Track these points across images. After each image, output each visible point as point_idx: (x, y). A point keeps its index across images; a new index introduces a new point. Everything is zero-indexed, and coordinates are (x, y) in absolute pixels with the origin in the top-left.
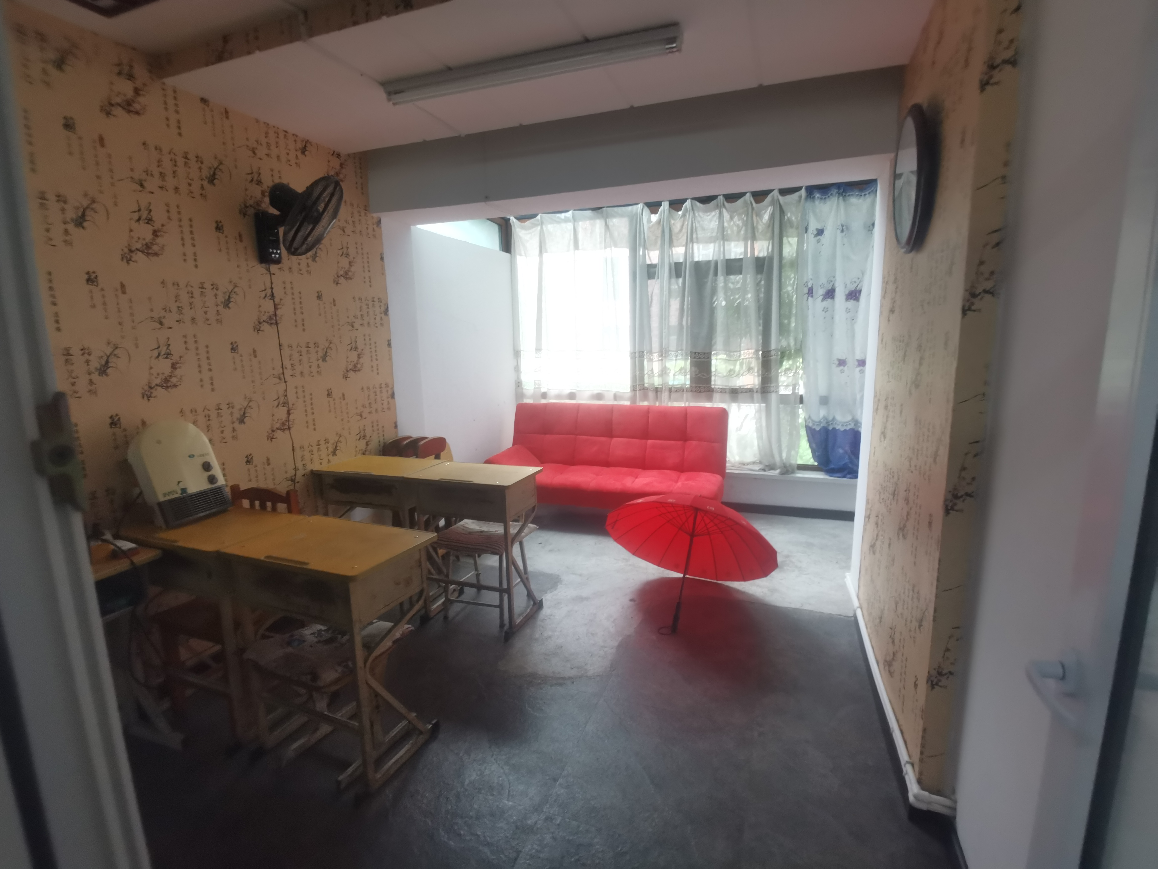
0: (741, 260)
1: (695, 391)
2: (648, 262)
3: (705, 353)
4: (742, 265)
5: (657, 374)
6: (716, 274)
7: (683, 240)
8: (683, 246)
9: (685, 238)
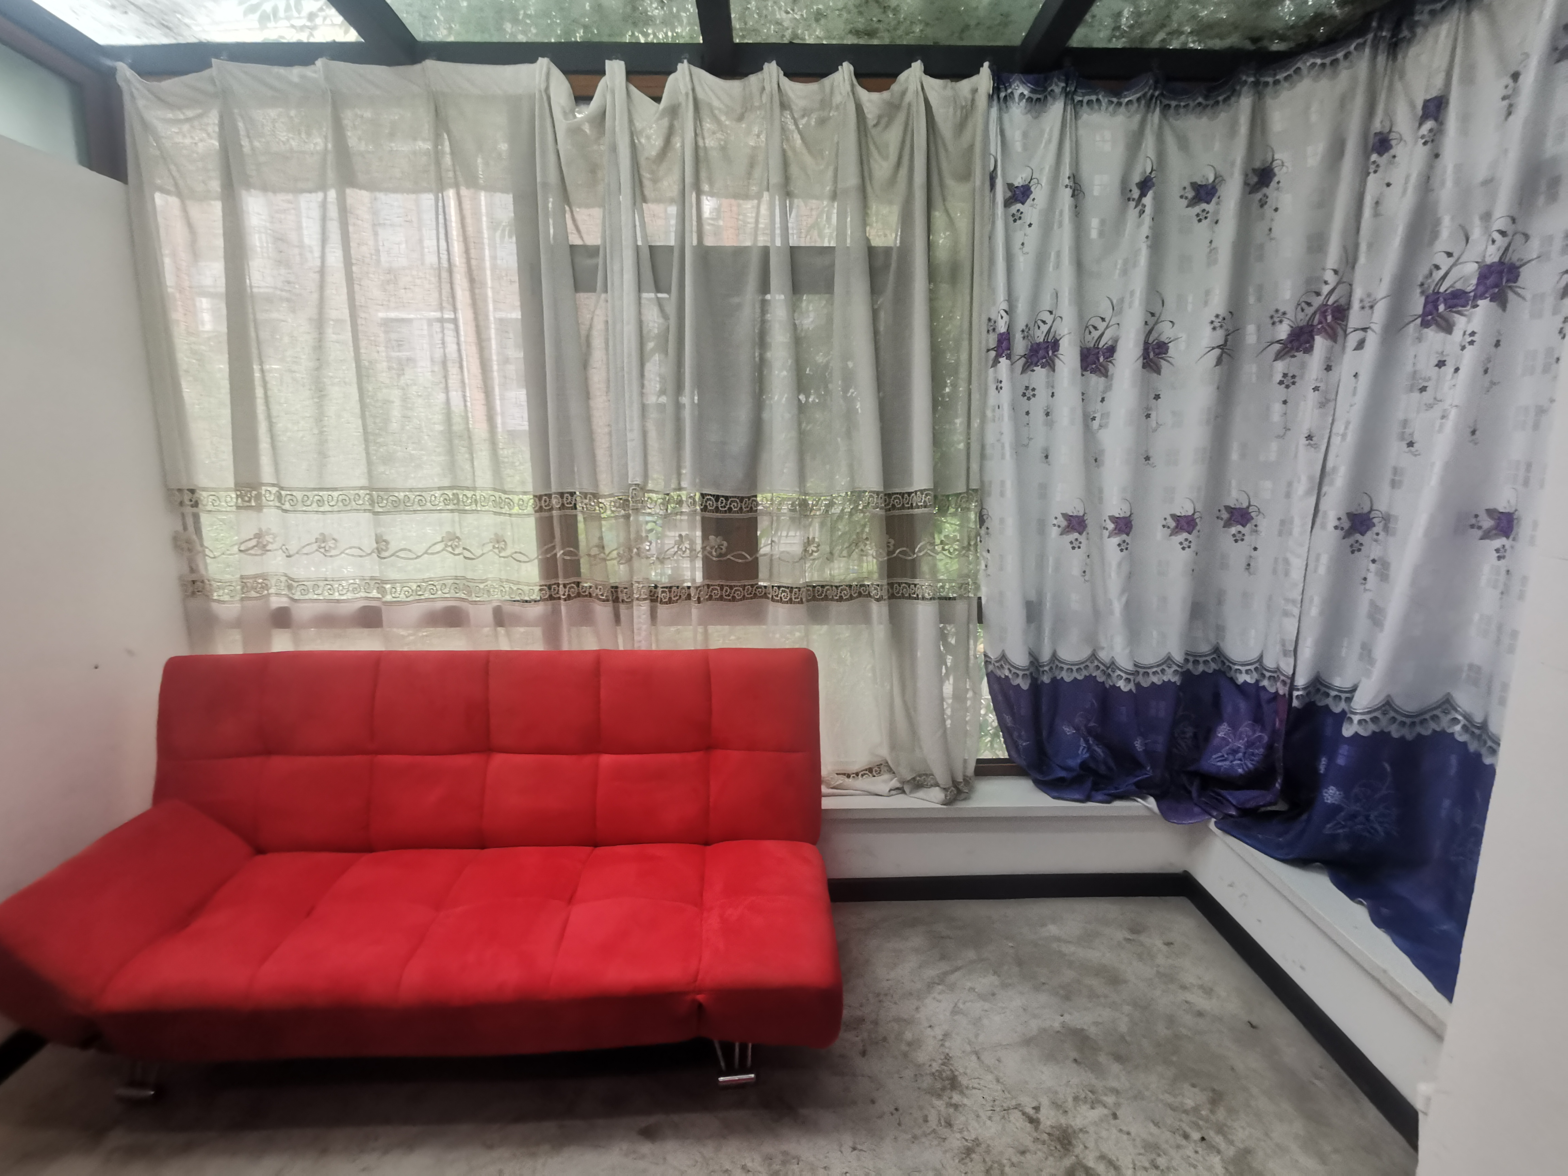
0: (830, 250)
1: (721, 598)
2: (575, 240)
3: (742, 499)
4: (832, 265)
5: (614, 554)
6: (764, 287)
7: (670, 184)
8: (672, 201)
9: (675, 176)
